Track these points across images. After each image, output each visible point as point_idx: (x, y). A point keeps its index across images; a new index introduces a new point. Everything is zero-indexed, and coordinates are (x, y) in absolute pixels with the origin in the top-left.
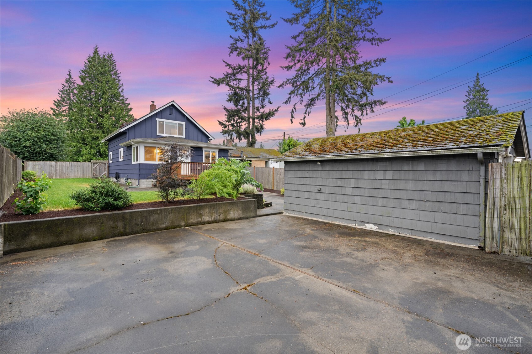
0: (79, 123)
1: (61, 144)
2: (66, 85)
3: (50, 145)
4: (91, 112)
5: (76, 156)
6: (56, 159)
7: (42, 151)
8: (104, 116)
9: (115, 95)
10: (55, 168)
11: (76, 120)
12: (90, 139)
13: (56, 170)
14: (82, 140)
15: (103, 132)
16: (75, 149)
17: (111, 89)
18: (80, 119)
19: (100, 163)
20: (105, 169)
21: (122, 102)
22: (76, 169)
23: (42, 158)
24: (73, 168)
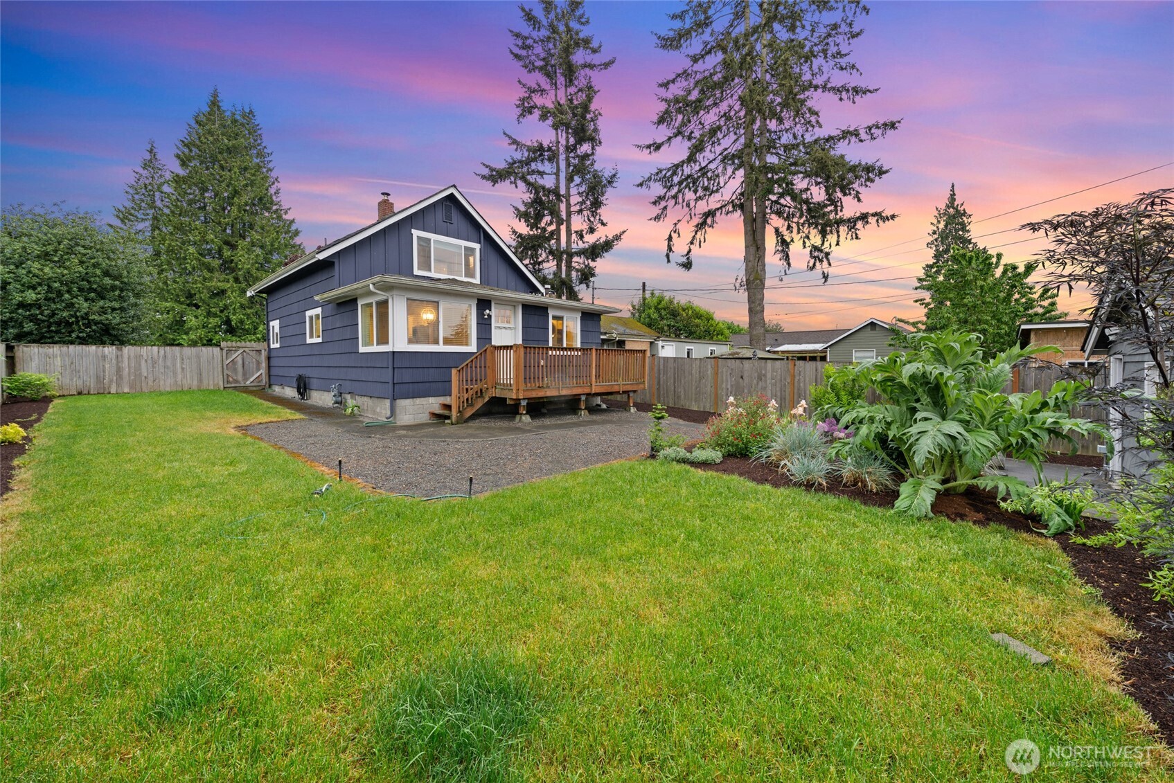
0: (178, 259)
1: (132, 300)
2: (144, 173)
3: (101, 303)
4: (205, 233)
5: (172, 334)
6: (119, 340)
7: (77, 317)
8: (237, 246)
9: (261, 199)
10: (117, 364)
11: (170, 251)
12: (205, 295)
13: (119, 370)
14: (187, 298)
15: (237, 280)
16: (171, 316)
17: (252, 187)
18: (181, 248)
19: (246, 349)
20: (258, 363)
21: (278, 217)
22: (178, 365)
23: (78, 337)
24: (169, 363)
